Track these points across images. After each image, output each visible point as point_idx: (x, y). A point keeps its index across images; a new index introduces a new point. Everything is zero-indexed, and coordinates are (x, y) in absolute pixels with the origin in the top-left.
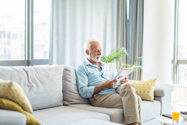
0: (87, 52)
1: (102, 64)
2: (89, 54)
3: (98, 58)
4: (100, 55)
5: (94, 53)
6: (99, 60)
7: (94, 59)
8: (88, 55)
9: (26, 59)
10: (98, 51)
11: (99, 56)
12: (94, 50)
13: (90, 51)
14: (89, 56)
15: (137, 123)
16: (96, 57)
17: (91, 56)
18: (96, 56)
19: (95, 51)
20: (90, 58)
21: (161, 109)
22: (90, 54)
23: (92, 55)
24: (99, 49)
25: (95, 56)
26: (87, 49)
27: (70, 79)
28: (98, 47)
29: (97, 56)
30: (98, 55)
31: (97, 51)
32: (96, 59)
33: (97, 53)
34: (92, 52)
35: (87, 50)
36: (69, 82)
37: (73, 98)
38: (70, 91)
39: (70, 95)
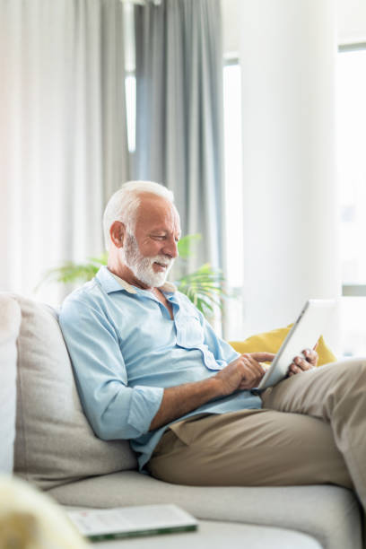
0: (117, 231)
2: (125, 242)
3: (158, 267)
4: (170, 256)
5: (149, 243)
6: (164, 278)
8: (120, 245)
10: (168, 237)
11: (166, 261)
13: (130, 230)
14: (122, 251)
16: (152, 262)
17: (129, 253)
18: (155, 256)
19: (154, 236)
20: (125, 263)
22: (130, 242)
23: (137, 250)
26: (118, 219)
27: (35, 355)
28: (171, 220)
29: (157, 259)
30: (162, 253)
31: (163, 234)
32: (150, 270)
33: (159, 245)
34: (138, 233)
35: (117, 222)
36: (32, 372)
37: (56, 454)
38: (41, 418)
39: (43, 438)
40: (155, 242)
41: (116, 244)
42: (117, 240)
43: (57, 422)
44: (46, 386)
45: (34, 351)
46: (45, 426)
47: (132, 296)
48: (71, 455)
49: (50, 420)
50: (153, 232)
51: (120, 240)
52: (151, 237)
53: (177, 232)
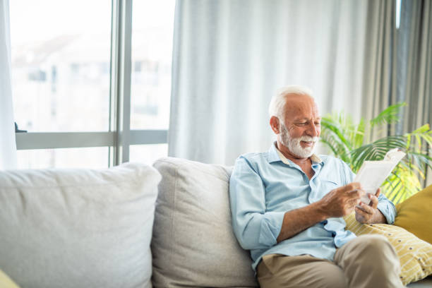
0: (274, 122)
1: (316, 163)
2: (280, 130)
3: (304, 144)
4: (311, 136)
5: (294, 129)
6: (311, 151)
7: (292, 146)
8: (277, 132)
9: (112, 130)
10: (308, 123)
11: (310, 139)
12: (296, 118)
13: (282, 122)
14: (279, 136)
16: (299, 141)
17: (284, 136)
18: (300, 137)
19: (298, 124)
20: (282, 143)
22: (283, 130)
23: (288, 134)
24: (310, 116)
25: (295, 136)
26: (274, 115)
27: (185, 204)
28: (308, 110)
29: (303, 138)
30: (305, 134)
31: (305, 121)
32: (299, 147)
33: (302, 129)
34: (287, 123)
35: (274, 117)
36: (182, 214)
37: (190, 269)
39: (183, 258)
40: (299, 128)
41: (275, 131)
42: (275, 129)
43: (193, 249)
45: (185, 201)
46: (185, 250)
47: (287, 166)
49: (189, 247)
50: (297, 121)
51: (277, 129)
52: (296, 124)
53: (316, 117)
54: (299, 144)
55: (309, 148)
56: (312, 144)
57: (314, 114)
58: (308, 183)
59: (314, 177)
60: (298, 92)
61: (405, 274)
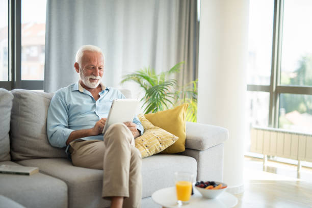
0: (77, 66)
3: (92, 80)
4: (95, 75)
5: (86, 71)
6: (96, 85)
8: (78, 72)
9: (10, 80)
10: (94, 68)
12: (87, 65)
14: (79, 74)
15: (119, 197)
16: (89, 78)
17: (81, 75)
18: (89, 76)
19: (88, 68)
21: (197, 172)
22: (81, 71)
23: (83, 74)
25: (86, 75)
26: (77, 61)
27: (25, 113)
28: (95, 61)
29: (91, 77)
30: (92, 74)
31: (92, 67)
33: (90, 71)
35: (76, 63)
36: (23, 118)
37: (28, 148)
38: (24, 135)
43: (30, 137)
44: (28, 124)
45: (25, 111)
48: (35, 149)
49: (27, 136)
51: (78, 70)
53: (99, 65)
54: (88, 80)
55: (94, 83)
56: (96, 81)
57: (98, 64)
58: (95, 102)
59: (100, 99)
60: (90, 50)
61: (148, 144)
